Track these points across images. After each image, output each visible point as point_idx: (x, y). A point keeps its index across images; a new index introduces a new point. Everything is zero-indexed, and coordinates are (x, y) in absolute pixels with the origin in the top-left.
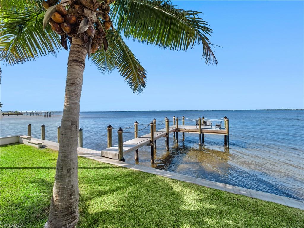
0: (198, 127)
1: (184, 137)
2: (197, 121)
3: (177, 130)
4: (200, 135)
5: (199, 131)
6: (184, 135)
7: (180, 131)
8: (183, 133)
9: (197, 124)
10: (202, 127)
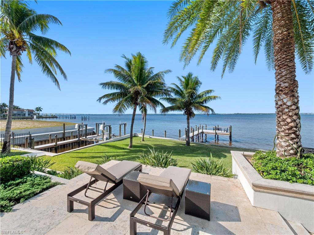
0: (214, 131)
1: (206, 137)
2: (214, 128)
3: (203, 133)
4: (215, 135)
5: (215, 133)
6: (206, 136)
7: (204, 133)
8: (206, 134)
9: (214, 130)
10: (217, 131)
